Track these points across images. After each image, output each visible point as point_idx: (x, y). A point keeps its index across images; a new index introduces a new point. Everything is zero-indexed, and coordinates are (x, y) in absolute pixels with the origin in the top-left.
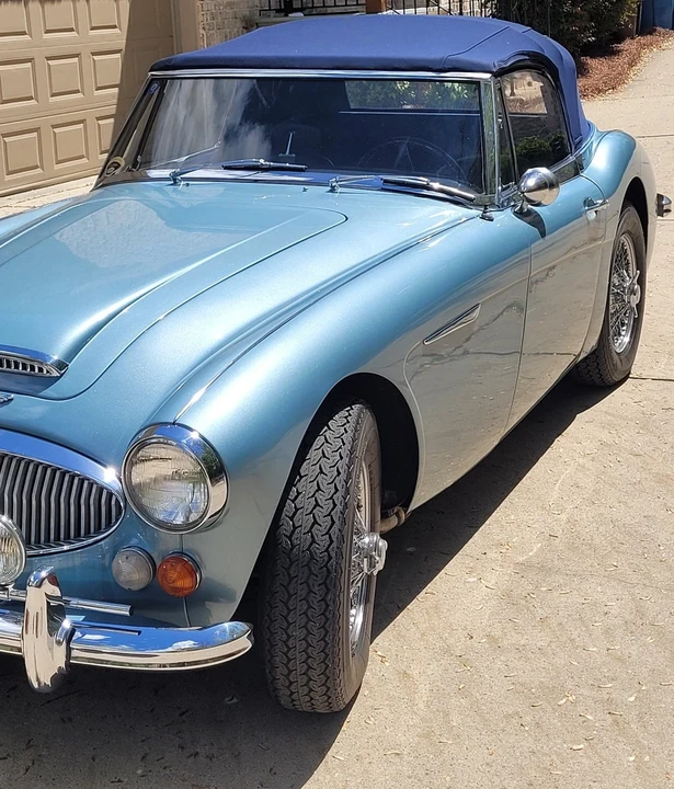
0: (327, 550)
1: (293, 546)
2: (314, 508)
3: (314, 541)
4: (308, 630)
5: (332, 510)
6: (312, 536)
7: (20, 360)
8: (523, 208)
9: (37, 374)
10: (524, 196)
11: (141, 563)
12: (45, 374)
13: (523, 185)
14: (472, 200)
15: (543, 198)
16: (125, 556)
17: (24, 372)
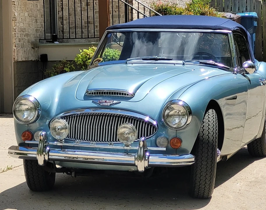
0: (212, 140)
1: (203, 139)
2: (208, 130)
3: (209, 138)
4: (207, 158)
5: (213, 130)
6: (208, 136)
7: (121, 92)
8: (244, 74)
9: (126, 96)
10: (245, 69)
11: (165, 139)
12: (129, 96)
13: (244, 66)
14: (229, 69)
15: (250, 71)
16: (161, 138)
17: (123, 96)
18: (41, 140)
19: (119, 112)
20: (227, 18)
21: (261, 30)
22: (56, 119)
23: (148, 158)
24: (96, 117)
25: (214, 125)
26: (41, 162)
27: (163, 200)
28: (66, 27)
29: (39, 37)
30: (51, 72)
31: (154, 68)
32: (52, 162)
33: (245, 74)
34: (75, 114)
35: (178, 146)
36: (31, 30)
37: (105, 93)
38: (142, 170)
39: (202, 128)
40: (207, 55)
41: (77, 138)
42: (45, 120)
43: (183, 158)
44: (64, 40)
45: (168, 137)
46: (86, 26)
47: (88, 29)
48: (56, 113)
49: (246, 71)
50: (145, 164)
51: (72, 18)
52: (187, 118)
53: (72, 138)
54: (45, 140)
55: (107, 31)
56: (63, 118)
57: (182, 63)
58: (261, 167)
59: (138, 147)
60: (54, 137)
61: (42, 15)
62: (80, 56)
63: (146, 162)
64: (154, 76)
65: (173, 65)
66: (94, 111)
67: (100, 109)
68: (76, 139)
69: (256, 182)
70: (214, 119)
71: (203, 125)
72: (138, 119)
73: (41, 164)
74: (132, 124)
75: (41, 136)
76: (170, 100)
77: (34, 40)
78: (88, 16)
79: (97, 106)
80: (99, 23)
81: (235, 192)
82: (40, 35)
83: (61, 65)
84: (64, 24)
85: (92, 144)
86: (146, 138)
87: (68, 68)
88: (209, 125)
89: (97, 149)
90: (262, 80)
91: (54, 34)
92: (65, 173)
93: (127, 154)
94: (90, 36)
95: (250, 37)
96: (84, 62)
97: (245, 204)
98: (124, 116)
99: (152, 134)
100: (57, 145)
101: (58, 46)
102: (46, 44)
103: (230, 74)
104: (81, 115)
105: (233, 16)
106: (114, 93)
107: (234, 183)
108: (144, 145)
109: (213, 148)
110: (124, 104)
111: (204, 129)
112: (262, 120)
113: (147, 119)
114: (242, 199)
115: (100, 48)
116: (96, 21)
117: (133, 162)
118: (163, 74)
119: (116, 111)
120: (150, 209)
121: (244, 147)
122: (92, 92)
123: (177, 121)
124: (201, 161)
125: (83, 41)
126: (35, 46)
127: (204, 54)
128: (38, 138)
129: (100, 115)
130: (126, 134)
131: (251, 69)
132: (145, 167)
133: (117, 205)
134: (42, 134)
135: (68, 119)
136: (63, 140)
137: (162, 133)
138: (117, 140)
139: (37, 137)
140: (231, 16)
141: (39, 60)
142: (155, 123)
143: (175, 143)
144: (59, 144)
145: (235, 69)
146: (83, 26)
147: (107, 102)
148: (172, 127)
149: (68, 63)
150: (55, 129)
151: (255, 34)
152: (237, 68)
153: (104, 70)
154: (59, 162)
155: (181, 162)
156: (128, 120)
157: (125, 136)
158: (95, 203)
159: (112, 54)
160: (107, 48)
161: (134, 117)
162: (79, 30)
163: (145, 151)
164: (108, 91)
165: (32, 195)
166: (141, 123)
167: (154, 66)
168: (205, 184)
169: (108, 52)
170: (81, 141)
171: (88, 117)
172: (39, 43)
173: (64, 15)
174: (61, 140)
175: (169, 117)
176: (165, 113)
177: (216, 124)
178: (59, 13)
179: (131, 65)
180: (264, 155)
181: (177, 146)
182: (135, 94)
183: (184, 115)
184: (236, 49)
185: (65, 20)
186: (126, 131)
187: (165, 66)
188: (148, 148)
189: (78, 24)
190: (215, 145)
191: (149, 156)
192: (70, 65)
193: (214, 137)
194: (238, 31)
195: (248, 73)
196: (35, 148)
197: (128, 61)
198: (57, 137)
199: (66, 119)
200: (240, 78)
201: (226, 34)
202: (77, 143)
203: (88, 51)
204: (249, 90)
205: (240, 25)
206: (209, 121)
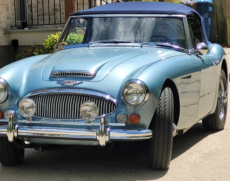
0: (169, 116)
1: (160, 115)
2: (165, 106)
3: (165, 114)
7: (83, 73)
8: (197, 55)
9: (88, 76)
10: (198, 50)
11: (125, 116)
12: (91, 77)
13: (197, 47)
14: (184, 50)
15: (203, 52)
16: (121, 114)
17: (84, 76)
18: (10, 118)
19: (81, 92)
20: (184, 4)
21: (216, 15)
22: (24, 99)
23: (109, 133)
24: (60, 96)
25: (170, 102)
26: (11, 139)
27: (123, 172)
28: (35, 14)
29: (10, 24)
30: (21, 56)
31: (114, 51)
32: (21, 138)
33: (199, 55)
34: (41, 94)
35: (137, 122)
36: (3, 18)
37: (68, 74)
38: (104, 145)
39: (159, 105)
40: (163, 38)
41: (44, 116)
42: (14, 100)
43: (142, 133)
44: (33, 27)
45: (127, 114)
46: (53, 13)
47: (55, 16)
48: (24, 93)
49: (199, 52)
50: (106, 139)
51: (40, 7)
52: (144, 96)
53: (39, 116)
54: (15, 119)
55: (70, 17)
56: (31, 98)
57: (140, 46)
58: (215, 140)
59: (99, 123)
60: (22, 115)
61: (12, 4)
62: (48, 40)
63: (107, 137)
64: (114, 58)
65: (132, 48)
66: (58, 91)
67: (64, 89)
68: (42, 117)
69: (210, 154)
70: (170, 96)
71: (160, 102)
72: (99, 98)
73: (11, 141)
74: (93, 102)
75: (10, 115)
76: (128, 80)
77: (6, 27)
78: (55, 3)
79: (61, 86)
80: (65, 9)
81: (190, 164)
82: (11, 22)
83: (31, 49)
84: (33, 12)
85: (57, 121)
86: (106, 115)
87: (37, 52)
88: (165, 102)
89: (61, 126)
90: (215, 60)
91: (24, 21)
92: (33, 148)
93: (90, 130)
94: (57, 22)
95: (203, 21)
96: (52, 46)
97: (199, 175)
98: (86, 95)
99: (113, 111)
100: (25, 123)
101: (27, 32)
102: (17, 30)
103: (185, 55)
104: (46, 95)
105: (190, 2)
106: (76, 74)
107: (190, 155)
108: (104, 122)
109: (169, 123)
110: (85, 84)
111: (161, 106)
112: (215, 97)
113: (108, 97)
114: (197, 170)
115: (64, 33)
116: (62, 8)
117: (95, 137)
118: (122, 56)
119: (79, 90)
120: (111, 180)
121: (199, 122)
122: (57, 73)
123: (135, 98)
124: (158, 136)
125: (51, 27)
126: (7, 32)
127: (160, 37)
128: (8, 116)
129: (64, 94)
130: (88, 112)
131: (204, 50)
132: (106, 142)
133: (81, 177)
134: (11, 113)
135: (35, 99)
136: (31, 118)
137: (121, 110)
138: (80, 117)
139: (6, 115)
140: (187, 2)
141: (10, 46)
142: (115, 101)
143: (134, 119)
144: (27, 122)
145: (190, 51)
146: (51, 13)
147: (70, 83)
148: (131, 104)
149: (37, 48)
150: (23, 108)
151: (210, 18)
152: (191, 50)
153: (68, 53)
154: (27, 138)
155: (139, 136)
156: (90, 98)
157: (87, 114)
158: (61, 176)
159: (77, 39)
160: (73, 33)
161: (95, 96)
162: (47, 17)
163: (106, 127)
164: (71, 73)
165: (3, 169)
166: (102, 102)
167: (114, 48)
168: (163, 157)
169: (73, 37)
170: (47, 119)
171: (53, 96)
172: (10, 29)
173: (33, 3)
174: (29, 118)
175: (128, 95)
176: (124, 92)
177: (172, 101)
178: (28, 2)
179: (92, 48)
180: (218, 129)
181: (135, 122)
182: (96, 75)
183: (142, 93)
184: (190, 32)
185: (34, 8)
186: (88, 108)
187: (124, 48)
188: (109, 124)
189: (46, 11)
190: (171, 120)
191: (110, 131)
192: (39, 49)
193: (170, 113)
194: (192, 15)
195: (201, 54)
196: (5, 126)
197: (89, 44)
198: (25, 115)
199: (33, 99)
200: (194, 58)
201: (181, 19)
202: (43, 120)
203: (55, 36)
204: (203, 69)
205: (194, 10)
206: (165, 98)
